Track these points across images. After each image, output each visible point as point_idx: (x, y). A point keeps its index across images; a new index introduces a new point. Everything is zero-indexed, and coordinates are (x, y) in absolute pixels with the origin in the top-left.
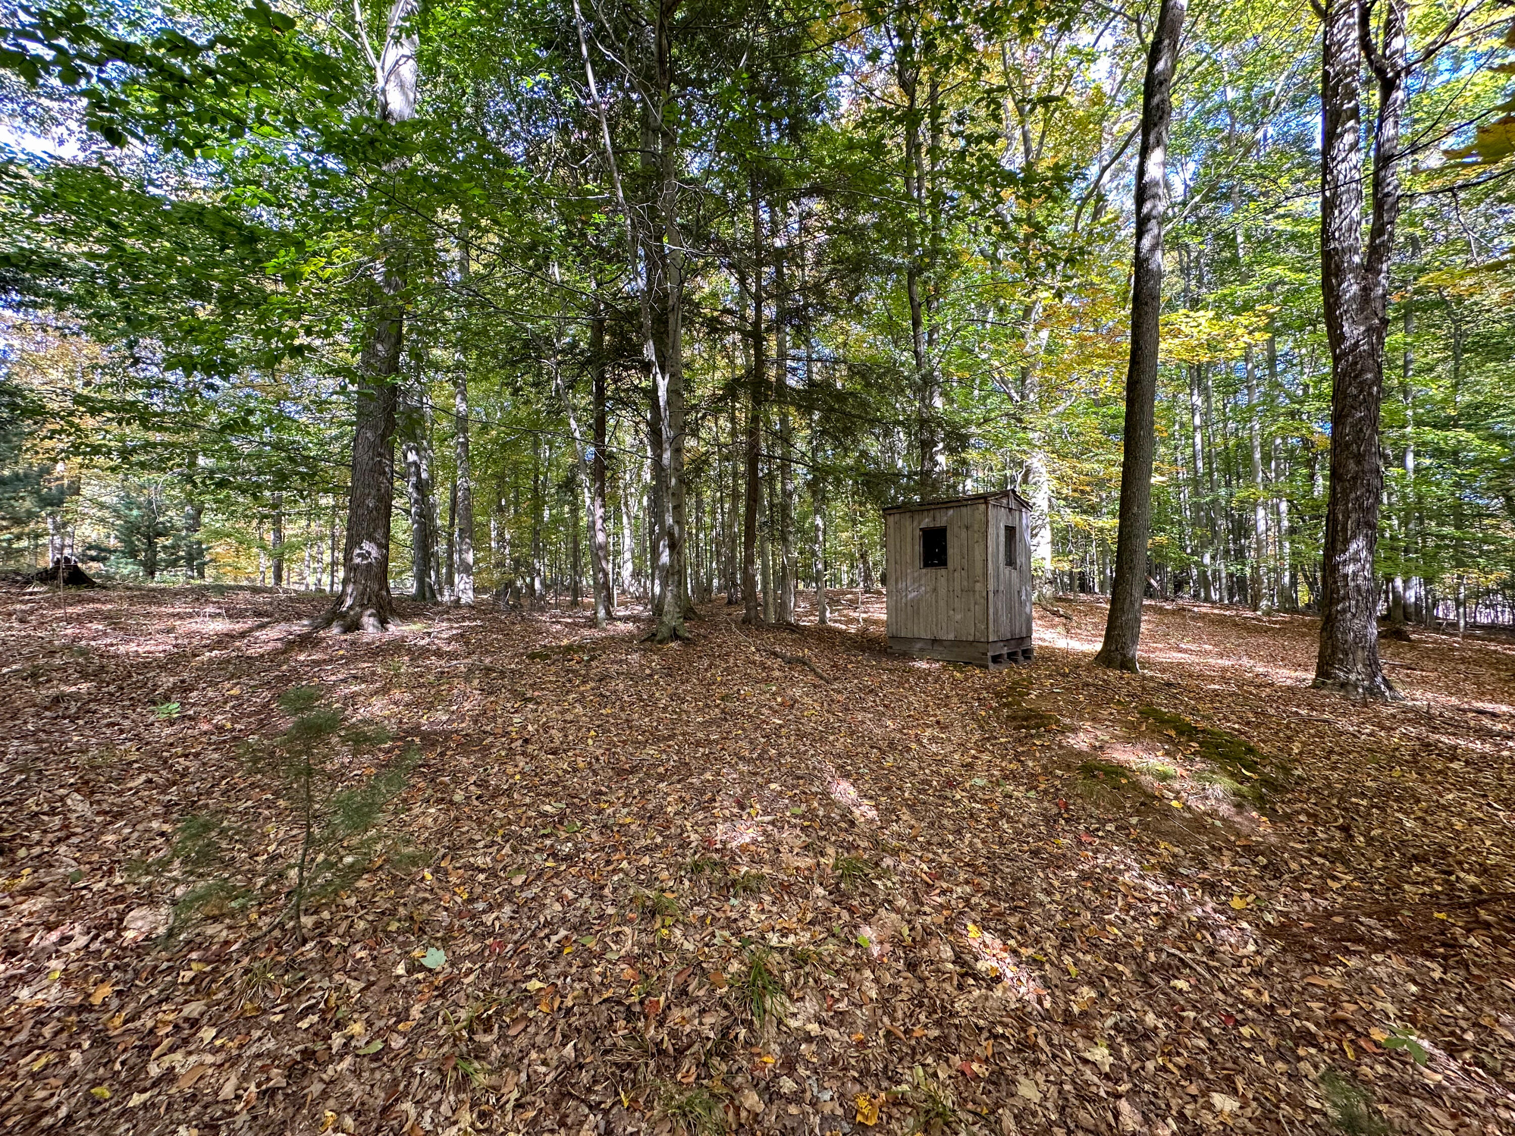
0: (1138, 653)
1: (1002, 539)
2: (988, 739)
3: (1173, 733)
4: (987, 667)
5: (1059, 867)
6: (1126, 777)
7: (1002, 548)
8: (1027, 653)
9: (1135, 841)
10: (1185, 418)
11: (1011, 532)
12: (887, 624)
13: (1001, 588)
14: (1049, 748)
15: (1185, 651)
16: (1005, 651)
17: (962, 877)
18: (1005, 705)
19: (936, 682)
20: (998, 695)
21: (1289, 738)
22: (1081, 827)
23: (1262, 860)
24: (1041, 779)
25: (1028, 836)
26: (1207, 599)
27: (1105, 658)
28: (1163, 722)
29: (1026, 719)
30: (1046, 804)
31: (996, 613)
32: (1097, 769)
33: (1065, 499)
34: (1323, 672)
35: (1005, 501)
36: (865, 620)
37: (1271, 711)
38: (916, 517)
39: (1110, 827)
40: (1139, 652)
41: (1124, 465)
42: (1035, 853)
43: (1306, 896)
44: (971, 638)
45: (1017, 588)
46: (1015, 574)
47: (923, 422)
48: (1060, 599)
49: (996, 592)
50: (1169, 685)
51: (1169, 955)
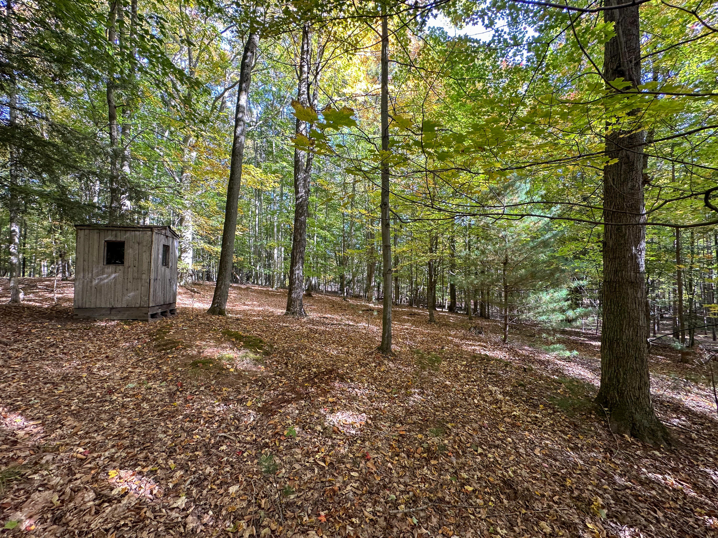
0: (226, 307)
1: (161, 251)
2: (141, 360)
3: (234, 340)
4: (147, 321)
5: (173, 417)
6: (212, 363)
7: (160, 256)
8: (173, 312)
9: (212, 391)
10: (254, 209)
11: (166, 248)
12: (74, 300)
13: (159, 277)
14: (176, 358)
15: (247, 305)
16: (160, 311)
17: (111, 444)
18: (154, 340)
19: (110, 333)
20: (150, 335)
21: (275, 335)
22: (188, 393)
23: (260, 383)
24: (169, 375)
25: (158, 407)
26: (257, 284)
27: (212, 311)
28: (231, 335)
29: (164, 345)
30: (171, 387)
31: (155, 291)
32: (199, 362)
33: (201, 236)
34: (288, 309)
35: (164, 231)
36: (59, 299)
37: (271, 325)
38: (102, 234)
39: (202, 388)
40: (228, 306)
41: (225, 224)
42: (160, 415)
43: (272, 392)
44: (138, 305)
45: (168, 277)
46: (168, 270)
47: (113, 178)
48: (195, 284)
49: (155, 280)
50: (237, 319)
51: (220, 437)
